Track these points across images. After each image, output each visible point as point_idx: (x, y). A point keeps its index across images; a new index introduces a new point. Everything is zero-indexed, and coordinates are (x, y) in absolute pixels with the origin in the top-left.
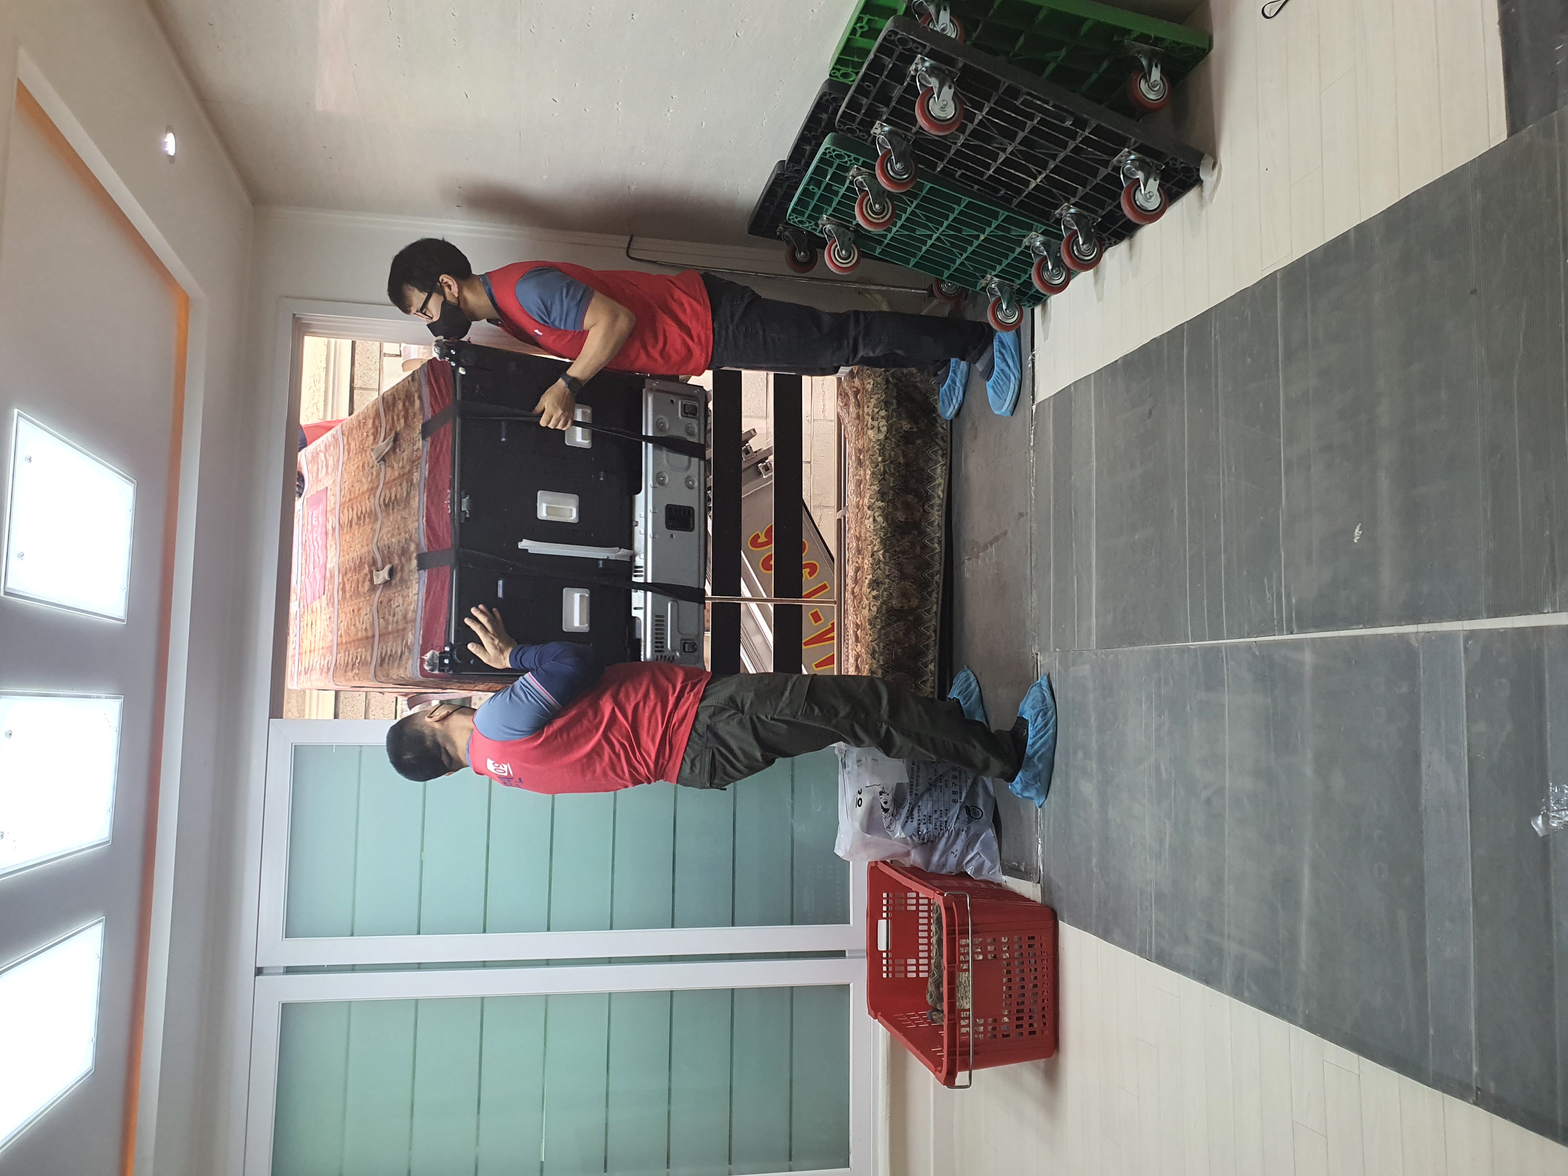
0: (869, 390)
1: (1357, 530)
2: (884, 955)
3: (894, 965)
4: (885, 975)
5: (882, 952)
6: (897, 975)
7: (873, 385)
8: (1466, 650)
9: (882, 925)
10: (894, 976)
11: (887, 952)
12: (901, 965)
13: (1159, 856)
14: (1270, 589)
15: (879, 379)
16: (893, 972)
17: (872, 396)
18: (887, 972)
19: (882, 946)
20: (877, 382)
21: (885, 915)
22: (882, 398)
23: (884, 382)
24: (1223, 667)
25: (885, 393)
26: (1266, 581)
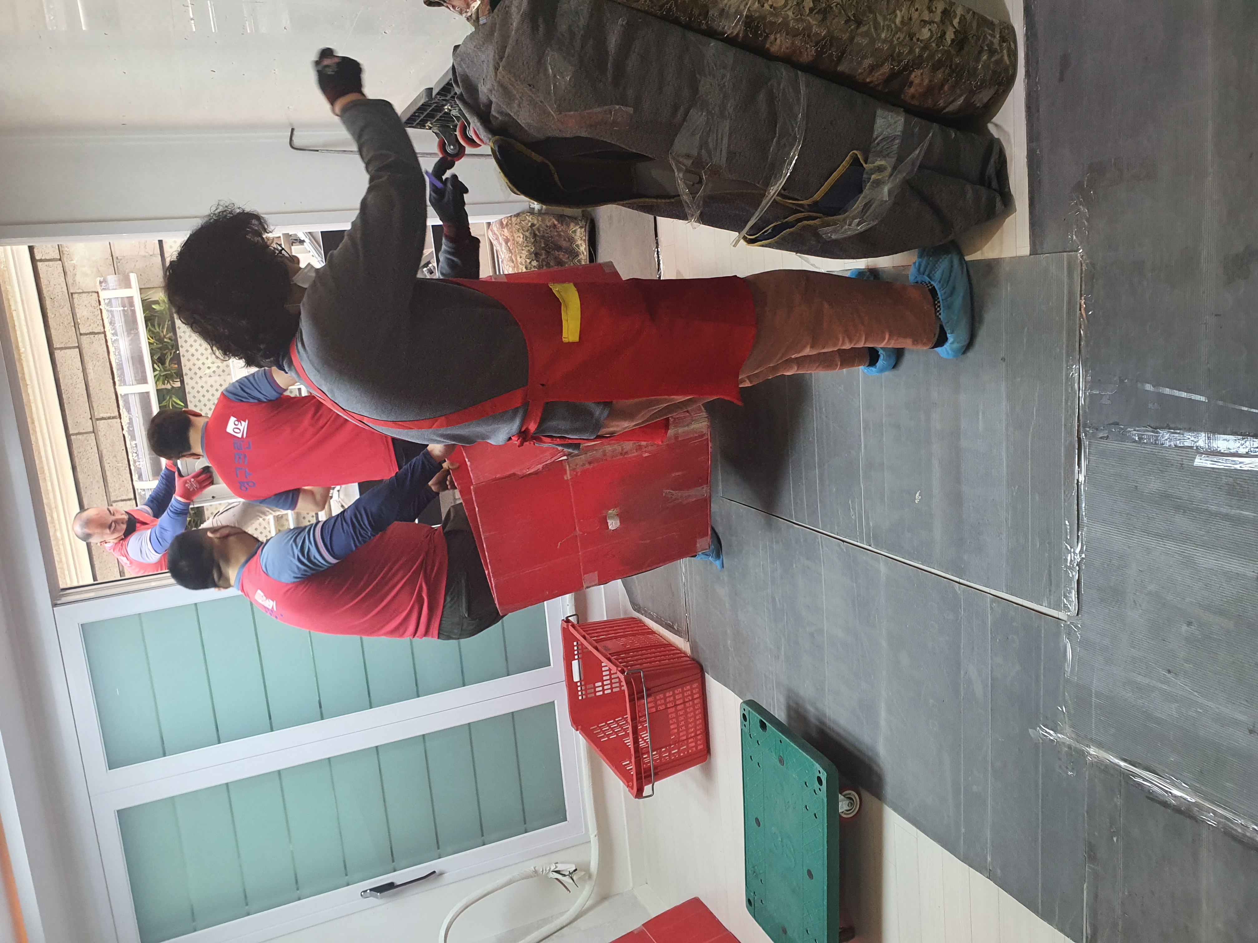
0: (520, 243)
1: (917, 495)
2: (579, 684)
3: (586, 690)
4: (580, 698)
5: (577, 682)
6: (589, 696)
7: (523, 238)
8: (992, 608)
9: (575, 664)
10: (587, 696)
11: (580, 681)
12: (592, 688)
13: (777, 657)
14: (854, 509)
15: (527, 234)
16: (585, 695)
17: (524, 248)
18: (582, 695)
19: (576, 678)
20: (526, 236)
21: (576, 657)
22: (532, 250)
23: (531, 237)
24: (819, 550)
25: (534, 246)
26: (850, 502)
